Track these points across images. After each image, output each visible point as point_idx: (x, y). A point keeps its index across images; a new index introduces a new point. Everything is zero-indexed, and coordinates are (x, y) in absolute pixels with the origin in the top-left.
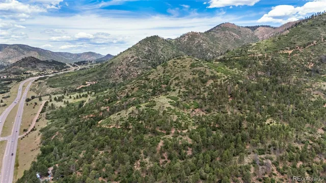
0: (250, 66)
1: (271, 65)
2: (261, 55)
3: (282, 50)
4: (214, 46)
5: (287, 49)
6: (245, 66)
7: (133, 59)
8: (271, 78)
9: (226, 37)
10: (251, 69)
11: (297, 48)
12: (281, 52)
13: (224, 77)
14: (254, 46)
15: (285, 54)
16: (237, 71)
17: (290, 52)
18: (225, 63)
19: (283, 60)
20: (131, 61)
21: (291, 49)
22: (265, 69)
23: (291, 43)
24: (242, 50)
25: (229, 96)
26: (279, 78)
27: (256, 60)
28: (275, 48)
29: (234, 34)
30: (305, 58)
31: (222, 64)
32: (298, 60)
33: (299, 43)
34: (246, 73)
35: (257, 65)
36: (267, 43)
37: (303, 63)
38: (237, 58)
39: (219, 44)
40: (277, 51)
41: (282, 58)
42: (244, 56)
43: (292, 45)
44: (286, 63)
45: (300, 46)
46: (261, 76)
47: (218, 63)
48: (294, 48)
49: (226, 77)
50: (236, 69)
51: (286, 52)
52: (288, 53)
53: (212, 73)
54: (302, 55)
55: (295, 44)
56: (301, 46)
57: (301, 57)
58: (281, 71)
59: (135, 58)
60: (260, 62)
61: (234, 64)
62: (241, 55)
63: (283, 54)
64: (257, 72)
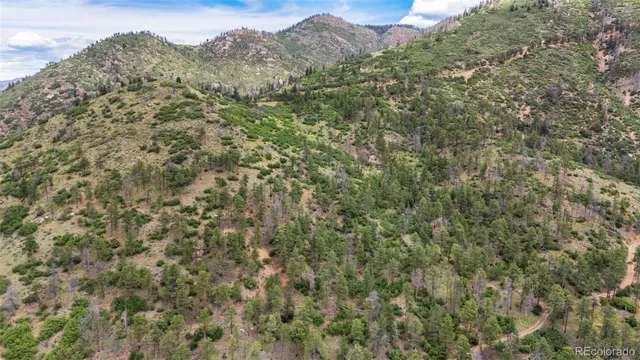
0: (362, 114)
1: (422, 113)
2: (395, 82)
3: (446, 68)
4: (294, 63)
5: (459, 67)
6: (349, 116)
7: (56, 92)
8: (423, 156)
9: (323, 46)
10: (365, 123)
11: (483, 64)
12: (446, 74)
13: (269, 157)
14: (376, 59)
15: (456, 79)
16: (325, 132)
17: (468, 75)
18: (295, 106)
19: (453, 96)
20: (50, 97)
21: (469, 67)
22: (407, 125)
23: (468, 51)
24: (343, 70)
25: (263, 254)
26: (447, 155)
27: (380, 95)
28: (429, 64)
29: (340, 39)
30: (507, 91)
31: (285, 109)
32: (491, 95)
33: (487, 52)
34: (350, 137)
35: (382, 113)
36: (409, 52)
37: (503, 105)
38: (329, 90)
39: (307, 60)
40: (434, 73)
41: (450, 92)
42: (348, 85)
43: (470, 58)
44: (459, 103)
45: (491, 60)
46: (393, 147)
47: (273, 104)
48: (477, 65)
49: (276, 157)
50: (323, 123)
51: (457, 74)
52: (462, 78)
53: (227, 141)
54: (497, 83)
55: (477, 53)
56: (493, 59)
57: (497, 87)
58: (450, 130)
59: (63, 88)
60: (392, 102)
61: (319, 108)
62: (340, 82)
63: (450, 80)
64: (381, 136)
